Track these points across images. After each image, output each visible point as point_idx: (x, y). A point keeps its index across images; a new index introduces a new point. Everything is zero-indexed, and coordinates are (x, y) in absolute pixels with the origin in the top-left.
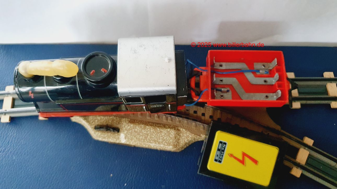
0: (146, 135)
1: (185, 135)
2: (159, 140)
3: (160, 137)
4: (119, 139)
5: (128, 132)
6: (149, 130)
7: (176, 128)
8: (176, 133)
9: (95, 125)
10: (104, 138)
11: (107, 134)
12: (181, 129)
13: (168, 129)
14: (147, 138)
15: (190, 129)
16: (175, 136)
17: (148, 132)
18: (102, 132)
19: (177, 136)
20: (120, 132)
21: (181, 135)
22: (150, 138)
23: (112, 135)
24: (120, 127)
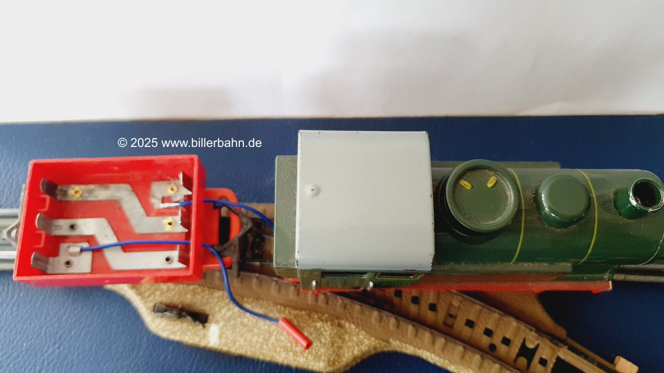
1: (355, 339)
4: (206, 338)
5: (226, 324)
7: (336, 321)
8: (334, 332)
9: (155, 302)
10: (174, 333)
11: (180, 324)
12: (347, 325)
13: (318, 322)
14: (270, 342)
15: (366, 326)
16: (333, 339)
18: (168, 320)
19: (337, 340)
20: (209, 321)
21: (347, 337)
23: (190, 327)
24: (210, 310)
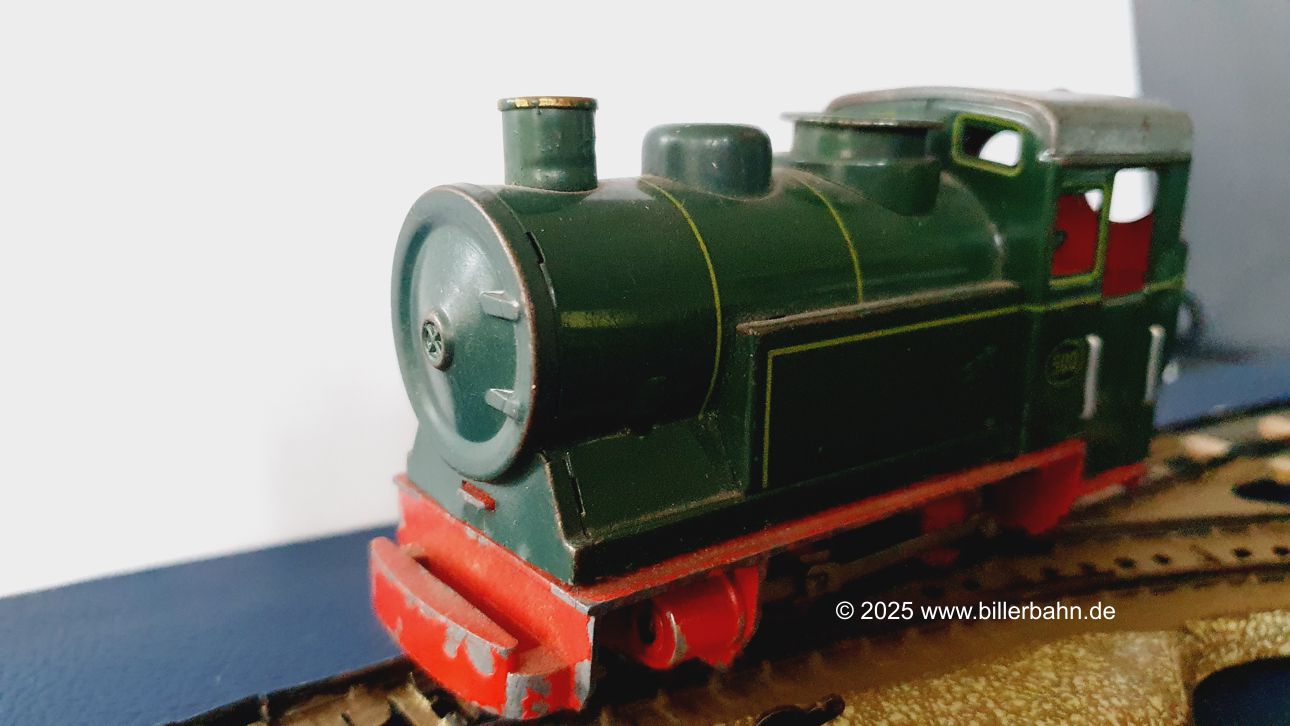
0: (979, 714)
2: (1065, 700)
3: (1056, 690)
6: (957, 689)
17: (973, 699)
22: (1012, 716)
